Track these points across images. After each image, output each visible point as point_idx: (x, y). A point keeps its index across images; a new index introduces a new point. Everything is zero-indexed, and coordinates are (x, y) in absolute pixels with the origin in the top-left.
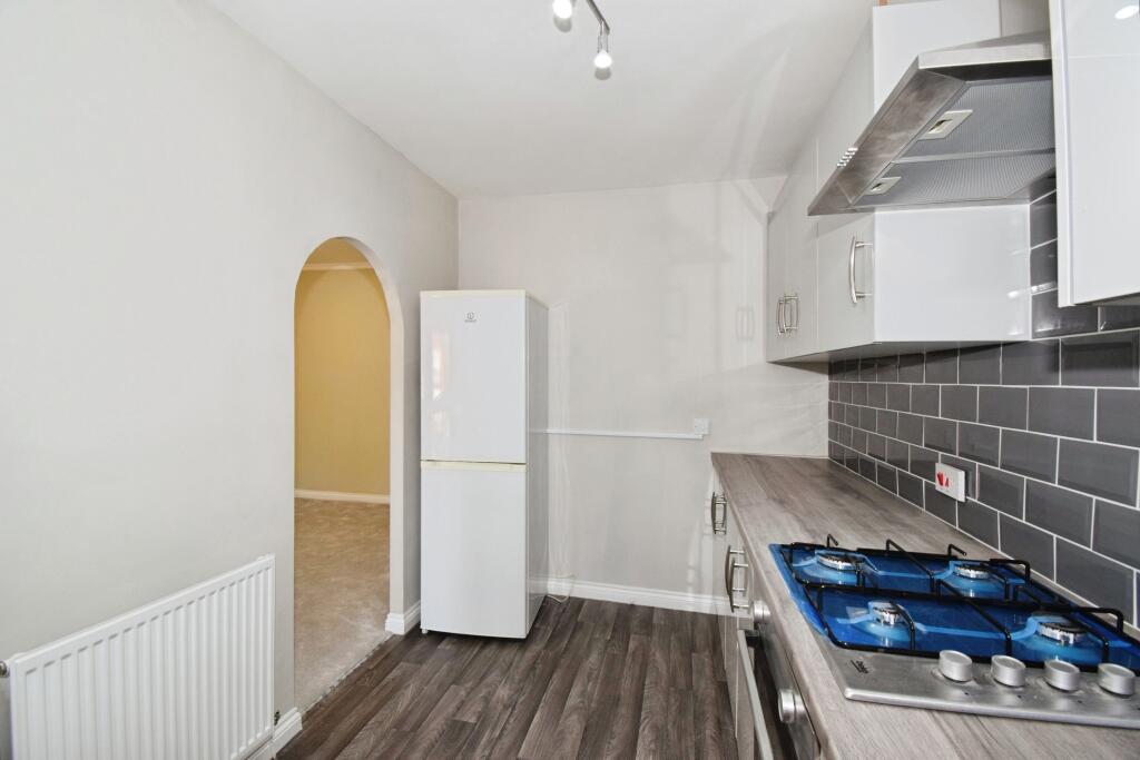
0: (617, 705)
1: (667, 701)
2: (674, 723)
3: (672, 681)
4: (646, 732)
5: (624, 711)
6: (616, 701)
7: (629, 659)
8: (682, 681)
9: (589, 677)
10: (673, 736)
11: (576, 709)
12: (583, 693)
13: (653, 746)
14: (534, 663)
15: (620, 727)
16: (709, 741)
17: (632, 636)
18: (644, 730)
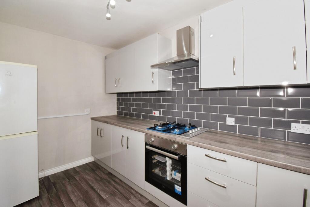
0: (88, 192)
1: (99, 184)
2: (105, 186)
3: (96, 180)
4: (101, 192)
5: (91, 192)
6: (87, 192)
7: (80, 182)
8: (98, 178)
9: (73, 192)
10: (107, 189)
11: (78, 200)
12: (75, 196)
13: (105, 193)
14: (50, 200)
15: (94, 196)
16: (115, 185)
17: (75, 177)
18: (100, 192)
